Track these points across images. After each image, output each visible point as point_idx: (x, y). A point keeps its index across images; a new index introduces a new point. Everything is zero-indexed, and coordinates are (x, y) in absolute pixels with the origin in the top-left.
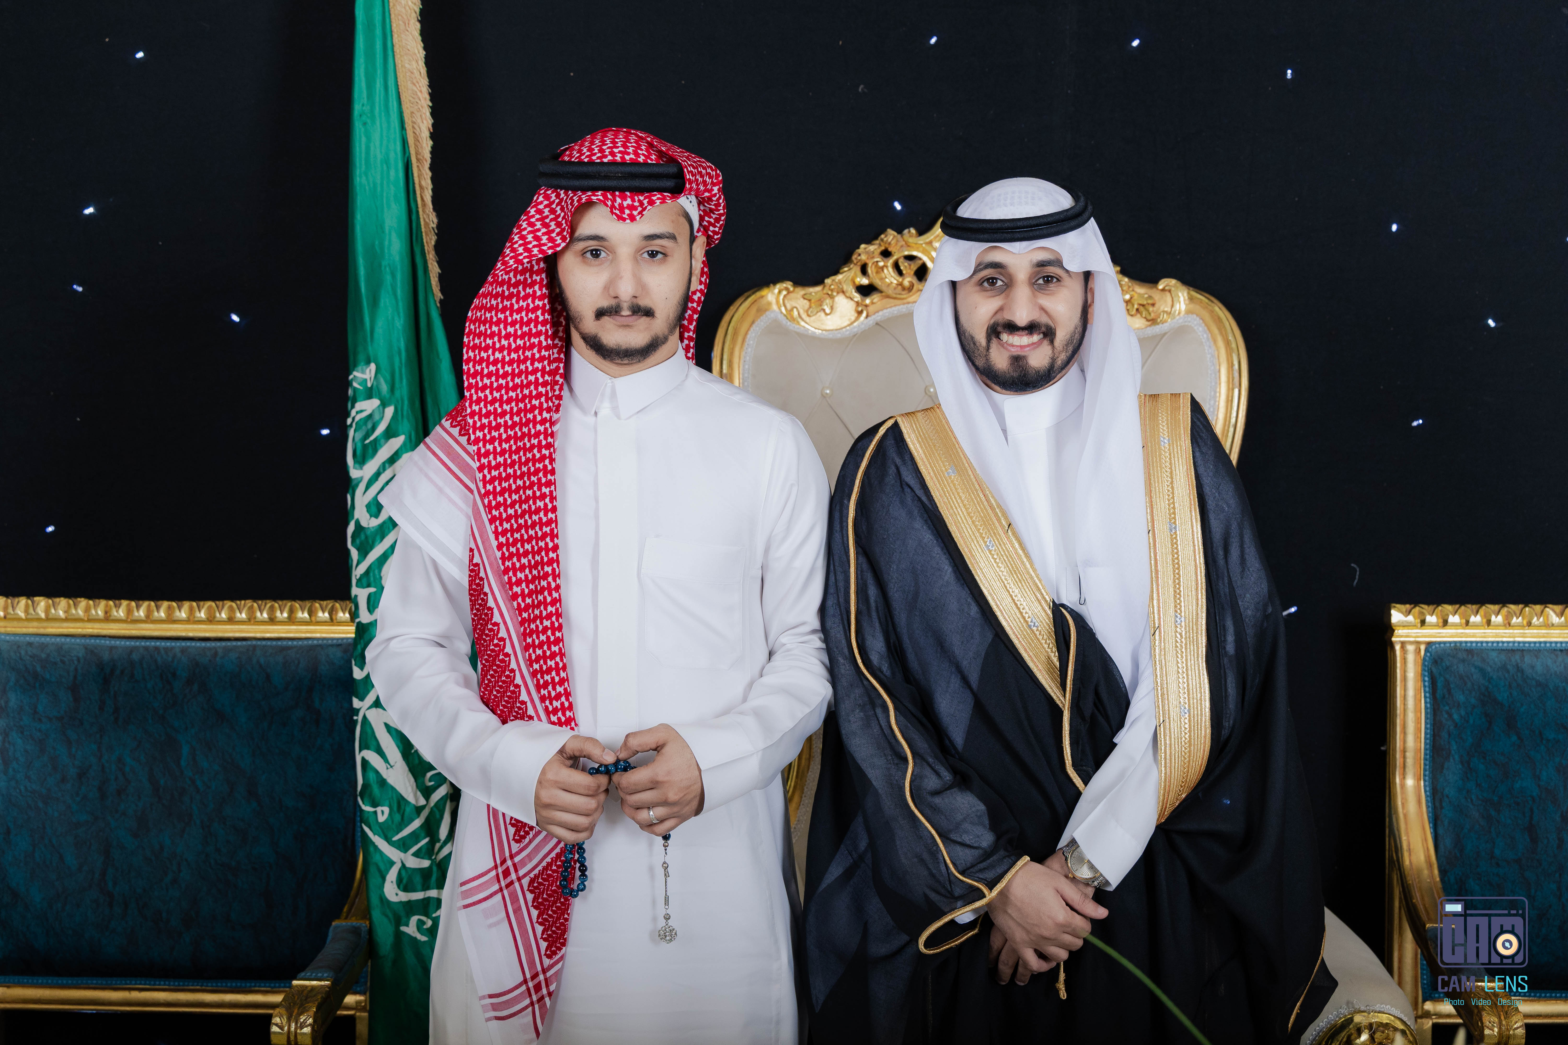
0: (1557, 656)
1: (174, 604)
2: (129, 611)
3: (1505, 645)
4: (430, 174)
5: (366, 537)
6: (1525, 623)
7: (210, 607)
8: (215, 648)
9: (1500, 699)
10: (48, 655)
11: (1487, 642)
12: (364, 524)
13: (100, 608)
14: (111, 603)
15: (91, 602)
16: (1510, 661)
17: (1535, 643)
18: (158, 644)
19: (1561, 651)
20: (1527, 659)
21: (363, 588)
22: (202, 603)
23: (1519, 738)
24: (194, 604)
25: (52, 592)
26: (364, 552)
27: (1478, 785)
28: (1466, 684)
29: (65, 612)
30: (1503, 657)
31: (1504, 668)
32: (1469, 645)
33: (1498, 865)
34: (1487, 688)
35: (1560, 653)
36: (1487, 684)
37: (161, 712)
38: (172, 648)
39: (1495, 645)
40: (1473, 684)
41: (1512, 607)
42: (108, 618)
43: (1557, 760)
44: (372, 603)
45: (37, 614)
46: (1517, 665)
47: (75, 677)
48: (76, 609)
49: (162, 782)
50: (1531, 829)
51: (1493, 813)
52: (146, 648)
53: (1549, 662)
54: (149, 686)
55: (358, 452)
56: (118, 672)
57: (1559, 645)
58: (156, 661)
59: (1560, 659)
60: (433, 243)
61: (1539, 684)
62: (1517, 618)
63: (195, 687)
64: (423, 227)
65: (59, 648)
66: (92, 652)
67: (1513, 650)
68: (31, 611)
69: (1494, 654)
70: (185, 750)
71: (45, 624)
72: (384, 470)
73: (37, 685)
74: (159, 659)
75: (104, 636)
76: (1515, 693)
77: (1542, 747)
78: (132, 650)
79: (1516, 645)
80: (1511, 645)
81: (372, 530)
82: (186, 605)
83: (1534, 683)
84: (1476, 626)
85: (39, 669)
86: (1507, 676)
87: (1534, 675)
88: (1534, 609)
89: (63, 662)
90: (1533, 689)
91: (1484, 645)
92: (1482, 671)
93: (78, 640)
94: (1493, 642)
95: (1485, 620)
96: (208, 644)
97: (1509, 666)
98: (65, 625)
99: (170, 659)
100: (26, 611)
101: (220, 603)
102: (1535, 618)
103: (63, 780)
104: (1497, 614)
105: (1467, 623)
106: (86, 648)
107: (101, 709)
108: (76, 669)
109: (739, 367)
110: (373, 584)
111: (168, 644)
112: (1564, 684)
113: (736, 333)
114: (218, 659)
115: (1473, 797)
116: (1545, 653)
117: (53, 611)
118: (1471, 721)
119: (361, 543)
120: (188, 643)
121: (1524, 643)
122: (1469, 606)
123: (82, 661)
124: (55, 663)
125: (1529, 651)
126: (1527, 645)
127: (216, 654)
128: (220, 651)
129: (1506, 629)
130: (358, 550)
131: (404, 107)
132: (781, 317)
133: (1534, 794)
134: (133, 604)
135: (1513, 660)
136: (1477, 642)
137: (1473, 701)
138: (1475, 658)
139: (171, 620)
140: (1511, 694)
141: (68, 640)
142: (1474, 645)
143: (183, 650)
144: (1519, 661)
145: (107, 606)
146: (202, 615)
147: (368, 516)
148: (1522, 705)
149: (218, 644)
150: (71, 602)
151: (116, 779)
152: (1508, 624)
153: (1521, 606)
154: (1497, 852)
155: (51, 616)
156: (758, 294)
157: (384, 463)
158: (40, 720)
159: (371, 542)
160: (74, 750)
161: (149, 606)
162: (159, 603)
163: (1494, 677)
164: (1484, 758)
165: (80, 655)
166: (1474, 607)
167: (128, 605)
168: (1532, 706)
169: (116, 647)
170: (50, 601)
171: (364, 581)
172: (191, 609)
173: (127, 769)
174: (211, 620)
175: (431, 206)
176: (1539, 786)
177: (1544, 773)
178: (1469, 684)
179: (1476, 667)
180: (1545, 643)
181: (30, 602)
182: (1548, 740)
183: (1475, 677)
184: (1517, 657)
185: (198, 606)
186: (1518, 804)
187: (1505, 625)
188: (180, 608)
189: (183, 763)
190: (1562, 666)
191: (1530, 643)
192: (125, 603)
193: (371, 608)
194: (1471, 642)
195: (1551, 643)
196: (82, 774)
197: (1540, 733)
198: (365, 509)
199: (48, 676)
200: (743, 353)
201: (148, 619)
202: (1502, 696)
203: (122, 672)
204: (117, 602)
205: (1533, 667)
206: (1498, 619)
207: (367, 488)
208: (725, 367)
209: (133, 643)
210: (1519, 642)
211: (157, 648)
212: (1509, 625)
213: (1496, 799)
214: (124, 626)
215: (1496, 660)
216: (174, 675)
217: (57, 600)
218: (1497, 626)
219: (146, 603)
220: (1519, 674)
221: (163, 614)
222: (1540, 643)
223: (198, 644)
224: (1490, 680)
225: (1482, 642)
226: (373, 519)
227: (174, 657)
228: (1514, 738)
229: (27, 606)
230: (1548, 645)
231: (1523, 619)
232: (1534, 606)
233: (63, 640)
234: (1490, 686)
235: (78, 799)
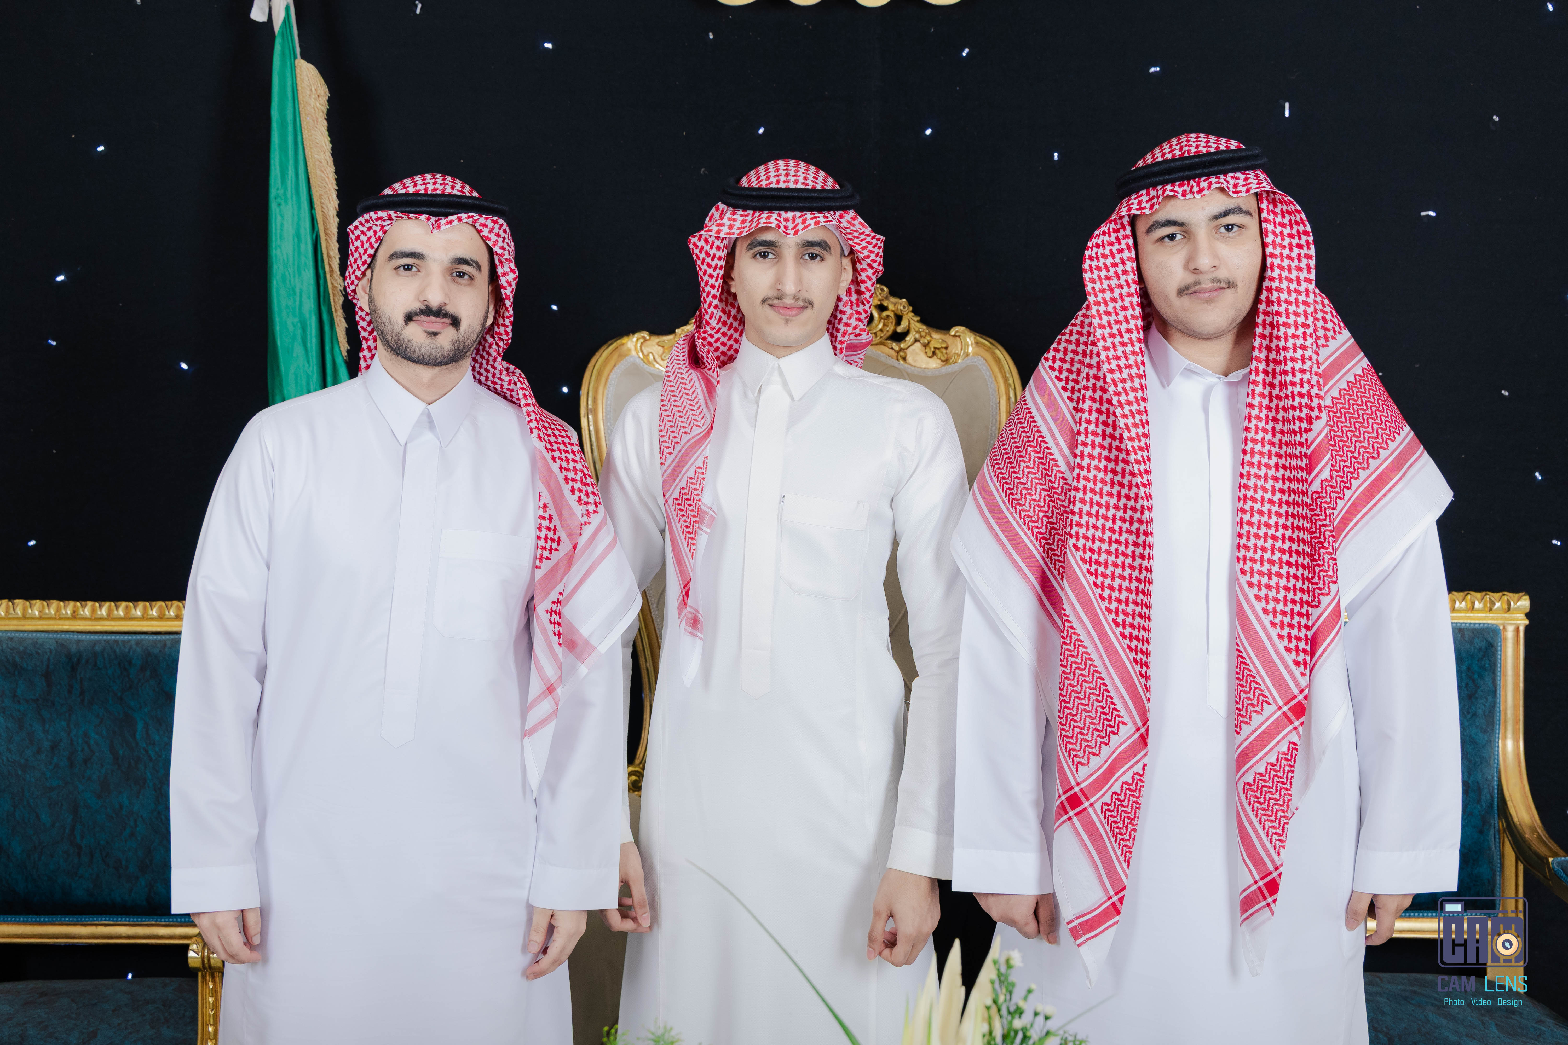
1: (131, 604)
2: (93, 611)
4: (337, 246)
7: (161, 606)
8: (164, 640)
10: (26, 648)
13: (69, 608)
14: (78, 604)
15: (62, 603)
18: (118, 637)
22: (154, 603)
24: (148, 604)
25: (29, 596)
29: (40, 612)
37: (119, 694)
38: (129, 641)
42: (75, 616)
45: (17, 614)
47: (48, 666)
48: (49, 609)
49: (121, 752)
52: (107, 641)
54: (110, 672)
56: (83, 661)
58: (115, 652)
60: (341, 302)
63: (148, 673)
64: (330, 290)
65: (35, 642)
66: (62, 645)
68: (12, 611)
70: (140, 726)
71: (23, 622)
73: (16, 673)
74: (118, 650)
75: (73, 632)
78: (96, 642)
82: (141, 604)
85: (17, 660)
89: (38, 653)
93: (51, 635)
96: (159, 637)
98: (41, 622)
99: (127, 650)
100: (7, 611)
101: (169, 603)
103: (39, 751)
106: (57, 642)
107: (70, 692)
108: (49, 659)
109: (602, 402)
111: (126, 637)
113: (599, 374)
114: (166, 649)
117: (30, 611)
120: (143, 637)
123: (53, 652)
124: (31, 654)
127: (165, 645)
128: (168, 643)
131: (313, 191)
132: (638, 360)
134: (97, 604)
139: (128, 618)
141: (43, 635)
143: (138, 643)
145: (75, 606)
146: (154, 613)
149: (168, 637)
150: (45, 603)
151: (83, 750)
155: (28, 616)
156: (619, 342)
158: (19, 702)
160: (47, 726)
161: (110, 606)
162: (119, 603)
165: (52, 647)
167: (93, 606)
169: (82, 641)
170: (28, 603)
172: (145, 608)
173: (92, 742)
174: (161, 617)
175: (338, 272)
181: (10, 604)
185: (151, 606)
188: (135, 607)
189: (138, 736)
192: (90, 604)
196: (54, 747)
199: (25, 665)
200: (605, 391)
201: (110, 617)
203: (87, 662)
204: (83, 603)
208: (589, 402)
209: (96, 637)
211: (116, 641)
214: (89, 623)
216: (130, 663)
217: (33, 602)
219: (107, 604)
221: (121, 613)
223: (151, 637)
227: (131, 648)
229: (8, 607)
233: (38, 635)
235: (51, 767)
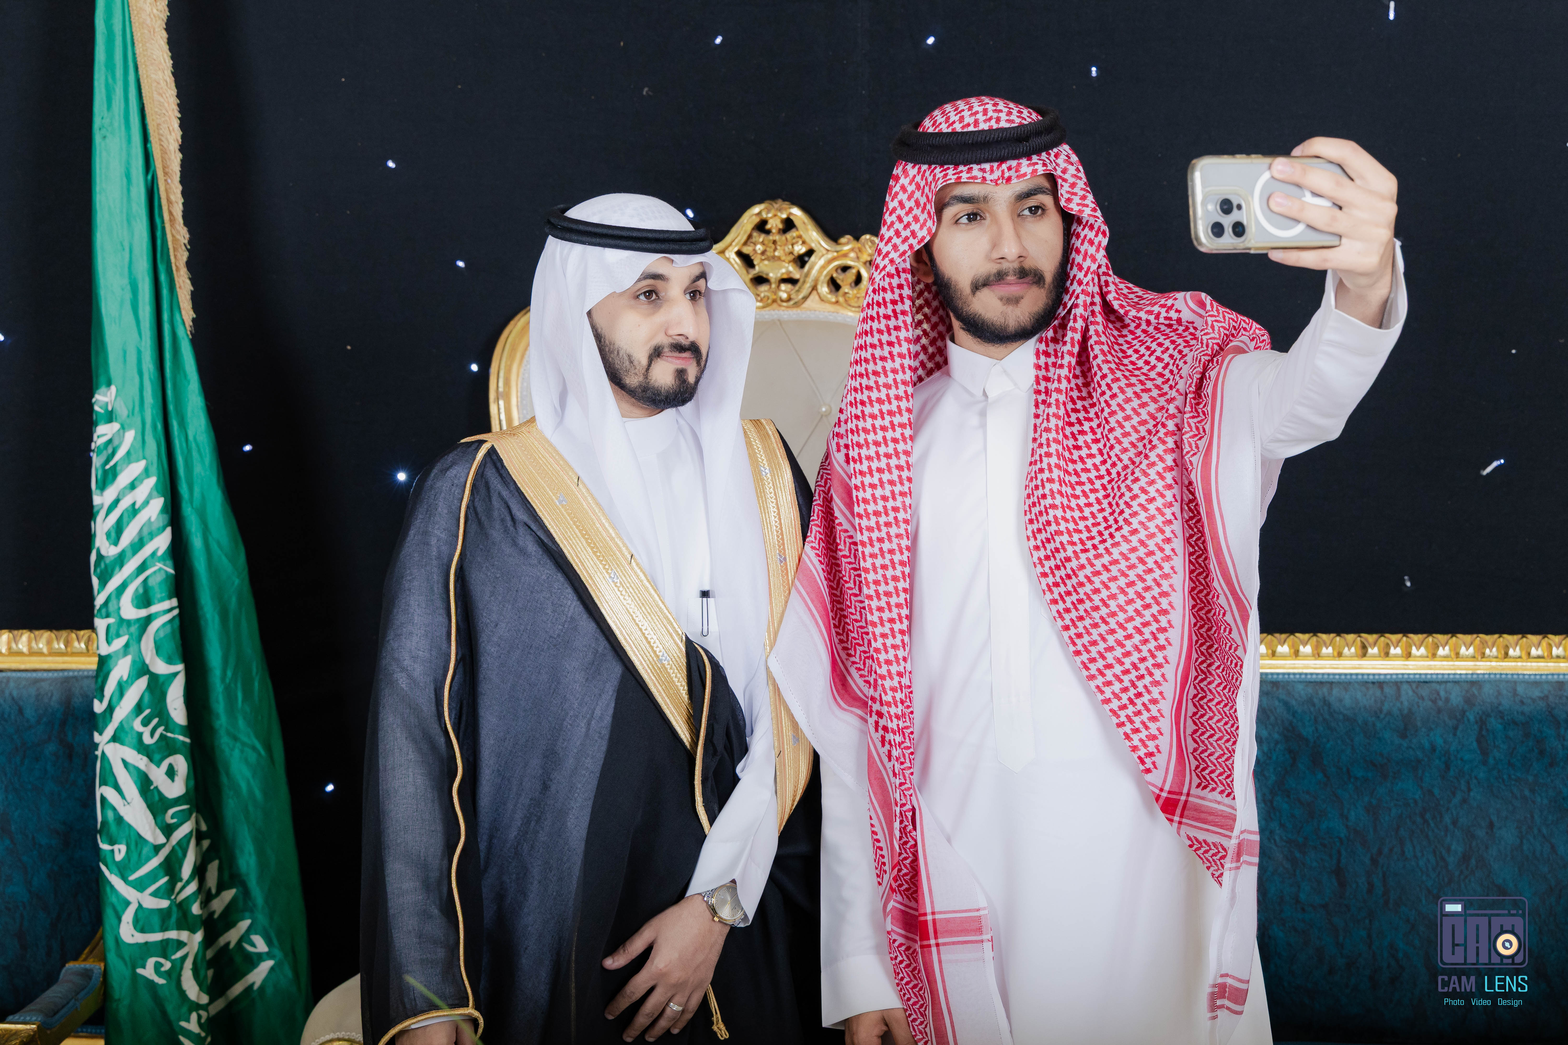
0: (1368, 689)
3: (1314, 676)
4: (180, 188)
5: (106, 566)
6: (1336, 654)
9: (1305, 734)
11: (1294, 674)
12: (103, 552)
16: (1317, 694)
17: (1346, 675)
19: (1373, 683)
20: (1335, 691)
21: (102, 618)
23: (1325, 776)
26: (104, 582)
27: (1282, 825)
28: (1268, 718)
30: (1310, 690)
31: (1310, 701)
32: (1275, 676)
33: (1303, 910)
34: (1291, 723)
35: (1371, 685)
36: (1291, 718)
39: (1303, 676)
40: (1276, 719)
41: (1324, 636)
43: (1366, 799)
44: (110, 634)
46: (1324, 698)
50: (1338, 872)
51: (1298, 855)
53: (1359, 695)
55: (99, 477)
57: (1371, 677)
59: (1371, 692)
60: (184, 259)
61: (1346, 718)
62: (1327, 648)
64: (170, 242)
67: (1321, 683)
69: (1300, 687)
72: (124, 496)
76: (1321, 728)
77: (1350, 786)
79: (1326, 676)
80: (1320, 677)
81: (112, 559)
83: (1341, 717)
84: (1284, 657)
86: (1312, 709)
87: (1342, 710)
88: (1345, 639)
90: (1340, 724)
91: (1292, 676)
92: (1286, 704)
94: (1300, 674)
95: (1292, 651)
97: (1316, 701)
102: (1346, 649)
104: (1305, 645)
105: (1274, 654)
109: (517, 385)
110: (112, 614)
112: (1373, 719)
113: (514, 349)
115: (1277, 838)
116: (1356, 685)
118: (1274, 758)
119: (101, 572)
121: (1334, 674)
122: (1277, 635)
125: (1339, 683)
126: (1337, 677)
129: (1316, 659)
130: (99, 579)
131: (149, 119)
133: (1342, 835)
135: (1320, 693)
136: (1284, 674)
137: (1276, 736)
138: (1280, 691)
140: (1317, 729)
142: (1281, 676)
144: (1326, 694)
147: (107, 544)
148: (1328, 741)
152: (1317, 655)
153: (1332, 635)
154: (1303, 897)
157: (125, 488)
159: (110, 571)
163: (1299, 711)
164: (1288, 796)
166: (1284, 636)
168: (1339, 742)
171: (104, 611)
175: (181, 221)
176: (1347, 826)
177: (1353, 813)
178: (1272, 718)
179: (1280, 700)
180: (1357, 674)
182: (1356, 778)
183: (1278, 711)
184: (1325, 690)
186: (1324, 846)
187: (1314, 656)
190: (1373, 699)
191: (1340, 674)
193: (110, 639)
194: (1278, 674)
195: (1363, 675)
197: (1348, 770)
198: (105, 537)
200: (522, 370)
202: (1307, 731)
205: (1341, 700)
206: (1307, 649)
207: (107, 515)
208: (501, 384)
210: (1329, 674)
212: (1319, 656)
213: (1301, 840)
215: (1302, 692)
218: (1306, 657)
220: (1326, 708)
222: (1351, 674)
224: (1294, 714)
225: (1289, 674)
226: (113, 547)
228: (1320, 776)
230: (1360, 677)
231: (1333, 649)
232: (1346, 636)
234: (1295, 721)
